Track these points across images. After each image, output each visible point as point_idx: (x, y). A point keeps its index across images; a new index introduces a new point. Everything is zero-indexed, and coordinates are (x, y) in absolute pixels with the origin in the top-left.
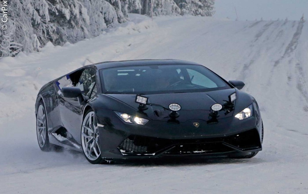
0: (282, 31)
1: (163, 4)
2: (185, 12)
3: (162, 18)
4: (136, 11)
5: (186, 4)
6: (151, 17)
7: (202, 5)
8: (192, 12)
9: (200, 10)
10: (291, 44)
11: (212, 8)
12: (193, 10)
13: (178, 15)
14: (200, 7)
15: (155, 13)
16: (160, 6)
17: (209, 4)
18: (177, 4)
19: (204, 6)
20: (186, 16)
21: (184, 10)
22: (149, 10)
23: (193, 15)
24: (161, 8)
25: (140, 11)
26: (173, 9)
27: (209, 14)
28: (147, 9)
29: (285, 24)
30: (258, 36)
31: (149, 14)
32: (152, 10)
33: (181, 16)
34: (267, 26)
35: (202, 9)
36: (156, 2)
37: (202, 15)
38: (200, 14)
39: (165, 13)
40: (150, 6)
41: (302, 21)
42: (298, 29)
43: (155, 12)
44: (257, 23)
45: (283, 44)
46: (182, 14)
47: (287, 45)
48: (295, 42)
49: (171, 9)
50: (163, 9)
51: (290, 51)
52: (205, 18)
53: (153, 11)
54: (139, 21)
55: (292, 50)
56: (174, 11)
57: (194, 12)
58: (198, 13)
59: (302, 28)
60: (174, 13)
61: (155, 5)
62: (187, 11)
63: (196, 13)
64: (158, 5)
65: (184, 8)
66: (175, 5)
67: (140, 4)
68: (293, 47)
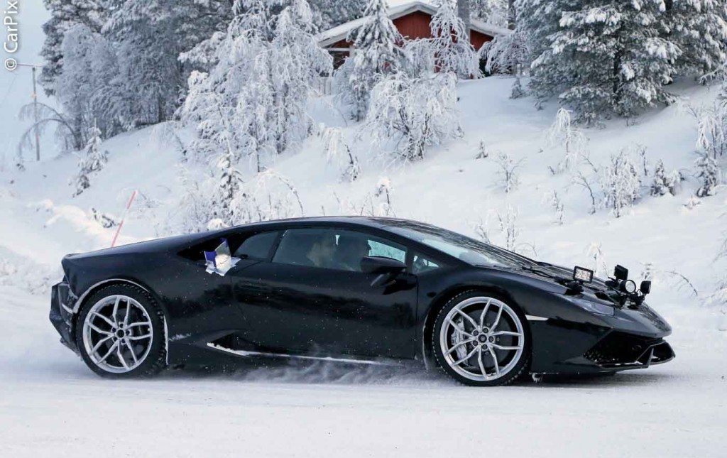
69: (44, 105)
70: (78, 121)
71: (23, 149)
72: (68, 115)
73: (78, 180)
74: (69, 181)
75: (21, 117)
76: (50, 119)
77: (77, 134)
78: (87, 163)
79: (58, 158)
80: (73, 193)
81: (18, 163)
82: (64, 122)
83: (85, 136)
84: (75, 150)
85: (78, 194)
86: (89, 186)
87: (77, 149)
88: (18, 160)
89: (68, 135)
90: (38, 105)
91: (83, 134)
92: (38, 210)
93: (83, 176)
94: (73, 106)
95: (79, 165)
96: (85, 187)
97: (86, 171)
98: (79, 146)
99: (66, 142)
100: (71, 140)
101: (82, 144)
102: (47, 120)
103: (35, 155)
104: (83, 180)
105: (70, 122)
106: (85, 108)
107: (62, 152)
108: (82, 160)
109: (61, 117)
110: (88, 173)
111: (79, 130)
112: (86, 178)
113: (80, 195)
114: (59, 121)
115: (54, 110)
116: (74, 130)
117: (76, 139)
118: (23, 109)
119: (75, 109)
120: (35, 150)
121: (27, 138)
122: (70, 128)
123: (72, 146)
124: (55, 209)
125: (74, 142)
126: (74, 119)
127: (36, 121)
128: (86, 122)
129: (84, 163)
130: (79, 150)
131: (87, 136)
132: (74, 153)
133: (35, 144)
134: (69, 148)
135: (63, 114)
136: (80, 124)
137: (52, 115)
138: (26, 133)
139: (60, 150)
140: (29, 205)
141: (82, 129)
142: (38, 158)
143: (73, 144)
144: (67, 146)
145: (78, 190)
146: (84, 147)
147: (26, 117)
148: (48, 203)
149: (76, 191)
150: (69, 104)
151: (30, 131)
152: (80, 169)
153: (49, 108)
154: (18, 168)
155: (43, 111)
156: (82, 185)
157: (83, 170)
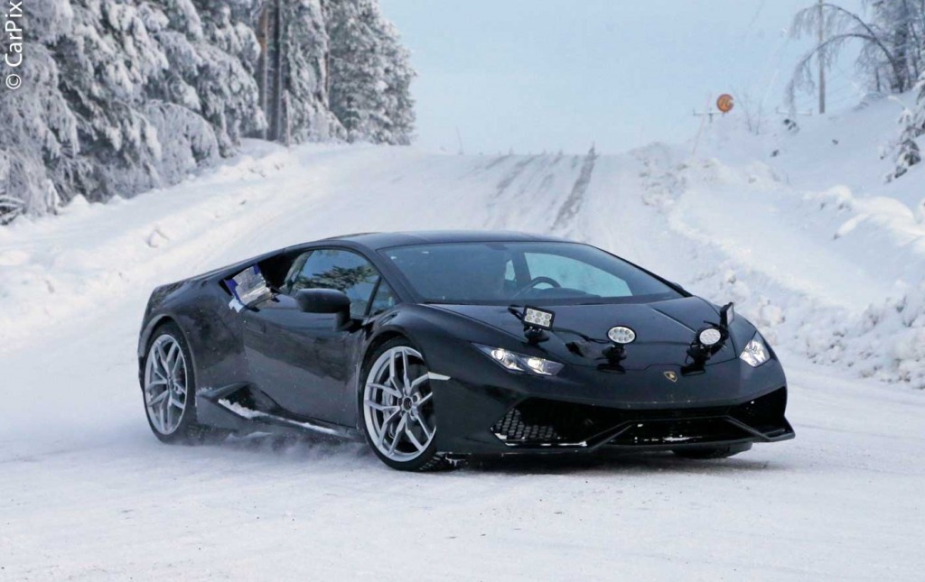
0: (551, 176)
1: (311, 119)
2: (357, 137)
3: (308, 148)
4: (256, 134)
5: (358, 120)
6: (287, 145)
7: (391, 123)
8: (370, 137)
9: (387, 133)
10: (570, 202)
11: (411, 128)
12: (373, 132)
13: (342, 141)
14: (387, 126)
15: (296, 139)
16: (306, 124)
17: (404, 121)
18: (341, 120)
19: (396, 125)
20: (357, 144)
21: (354, 132)
22: (284, 131)
23: (372, 142)
24: (308, 127)
25: (265, 133)
26: (331, 130)
27: (404, 141)
28: (279, 129)
29: (557, 160)
30: (504, 185)
31: (283, 141)
32: (289, 130)
33: (347, 144)
34: (522, 165)
35: (391, 131)
36: (298, 115)
37: (391, 143)
38: (387, 140)
39: (315, 137)
40: (285, 125)
41: (592, 156)
42: (583, 170)
43: (295, 135)
44: (501, 159)
45: (554, 203)
46: (350, 140)
47: (560, 203)
48: (577, 198)
49: (327, 129)
50: (312, 129)
51: (566, 216)
52: (397, 149)
53: (292, 133)
54: (262, 155)
55: (571, 215)
56: (334, 134)
57: (373, 136)
58: (383, 138)
59: (590, 170)
60: (334, 138)
61: (296, 123)
62: (361, 135)
63: (378, 139)
64: (301, 121)
65: (355, 127)
66: (337, 122)
67: (264, 120)
68: (573, 209)
69: (840, 9)
70: (901, 36)
71: (797, 92)
72: (884, 27)
73: (899, 148)
74: (881, 150)
75: (794, 33)
76: (851, 35)
77: (898, 62)
78: (916, 116)
79: (863, 106)
80: (887, 174)
81: (786, 117)
82: (875, 40)
83: (914, 64)
84: (893, 93)
85: (897, 176)
86: (918, 159)
87: (897, 90)
88: (785, 112)
89: (883, 64)
90: (825, 8)
91: (909, 61)
92: (823, 206)
93: (908, 141)
94: (891, 9)
95: (901, 121)
96: (911, 163)
97: (913, 132)
98: (900, 85)
99: (877, 77)
100: (887, 73)
101: (906, 81)
102: (843, 37)
103: (817, 104)
104: (908, 149)
105: (886, 40)
106: (915, 11)
107: (869, 96)
108: (907, 112)
109: (869, 30)
110: (917, 135)
111: (902, 54)
112: (914, 146)
113: (901, 178)
114: (865, 37)
115: (856, 17)
116: (893, 54)
117: (896, 70)
118: (798, 19)
119: (897, 15)
120: (817, 93)
121: (805, 72)
122: (884, 49)
123: (888, 85)
124: (855, 203)
125: (892, 76)
126: (893, 33)
127: (821, 39)
128: (917, 39)
129: (912, 115)
130: (901, 91)
131: (918, 63)
132: (891, 97)
133: (817, 84)
134: (882, 88)
135: (871, 25)
136: (904, 42)
137: (852, 26)
138: (804, 63)
139: (863, 94)
140: (808, 196)
141: (908, 52)
142: (822, 109)
143: (890, 79)
144: (878, 85)
145: (898, 168)
146: (910, 86)
147: (803, 31)
148: (842, 193)
149: (893, 171)
150: (885, 6)
151: (809, 57)
152: (903, 127)
153: (849, 13)
154: (786, 127)
155: (837, 19)
156: (906, 158)
157: (909, 129)
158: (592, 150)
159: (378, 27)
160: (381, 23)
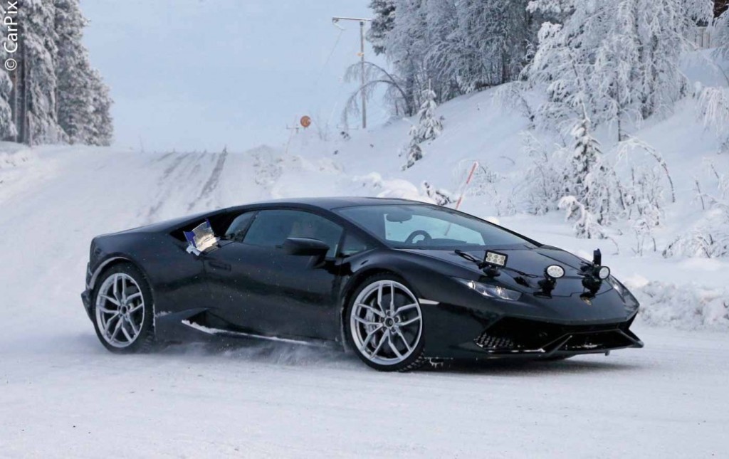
0: (198, 166)
1: (46, 129)
2: (76, 141)
3: (44, 148)
4: (10, 139)
5: (76, 130)
6: (30, 146)
7: (98, 132)
8: (84, 141)
9: (95, 139)
10: (210, 183)
11: (111, 136)
12: (86, 137)
13: (66, 144)
14: (95, 134)
15: (36, 142)
16: (42, 132)
17: (106, 131)
18: (65, 130)
19: (101, 133)
20: (76, 145)
21: (74, 138)
22: (28, 136)
23: (85, 144)
24: (44, 134)
25: (16, 139)
26: (59, 136)
27: (106, 144)
28: (25, 135)
29: (203, 156)
30: (169, 171)
31: (27, 143)
32: (31, 136)
33: (69, 146)
34: (180, 159)
35: (98, 137)
36: (38, 127)
37: (98, 145)
38: (95, 143)
39: (49, 141)
40: (28, 134)
41: (225, 153)
42: (219, 162)
43: (36, 139)
44: (166, 156)
45: (200, 182)
46: (71, 142)
47: (205, 182)
48: (215, 180)
49: (56, 136)
50: (46, 136)
51: (208, 190)
52: (102, 148)
53: (34, 138)
54: (14, 152)
55: (211, 190)
56: (61, 138)
57: (86, 140)
58: (92, 141)
59: (223, 163)
60: (61, 142)
61: (36, 132)
62: (78, 140)
63: (90, 142)
64: (39, 131)
65: (74, 134)
66: (62, 132)
67: (15, 130)
68: (212, 186)
69: (374, 65)
70: (410, 82)
71: (348, 113)
72: (400, 77)
73: (409, 150)
74: (399, 151)
75: (347, 78)
76: (380, 81)
77: (409, 98)
78: (419, 130)
79: (389, 123)
80: (403, 165)
81: (343, 130)
82: (395, 84)
83: (418, 99)
84: (406, 116)
85: (408, 167)
86: (421, 157)
87: (408, 114)
88: (342, 128)
89: (399, 98)
90: (365, 64)
91: (415, 97)
92: (364, 185)
93: (415, 146)
94: (404, 66)
95: (410, 134)
96: (417, 159)
97: (418, 140)
98: (410, 111)
99: (396, 107)
100: (402, 105)
101: (414, 109)
102: (375, 82)
103: (361, 122)
104: (415, 150)
105: (402, 84)
106: (418, 67)
107: (392, 118)
108: (414, 128)
109: (391, 78)
110: (420, 142)
111: (411, 93)
112: (418, 149)
113: (411, 168)
114: (389, 82)
115: (383, 70)
116: (405, 93)
117: (407, 103)
118: (349, 71)
119: (408, 69)
120: (361, 116)
121: (353, 102)
122: (400, 90)
123: (403, 112)
124: (384, 183)
125: (405, 106)
126: (406, 80)
127: (363, 83)
128: (419, 84)
129: (417, 131)
130: (411, 115)
131: (420, 99)
132: (404, 119)
133: (361, 110)
134: (399, 113)
135: (392, 75)
136: (412, 85)
137: (380, 76)
138: (353, 97)
139: (389, 117)
140: (355, 179)
141: (414, 92)
142: (364, 126)
143: (403, 108)
144: (397, 112)
145: (409, 162)
146: (416, 112)
147: (352, 79)
148: (376, 177)
149: (406, 164)
150: (400, 63)
151: (356, 94)
152: (412, 137)
153: (379, 68)
154: (342, 136)
155: (372, 71)
156: (413, 156)
157: (415, 138)
158: (225, 150)
159: (88, 72)
160: (90, 69)
